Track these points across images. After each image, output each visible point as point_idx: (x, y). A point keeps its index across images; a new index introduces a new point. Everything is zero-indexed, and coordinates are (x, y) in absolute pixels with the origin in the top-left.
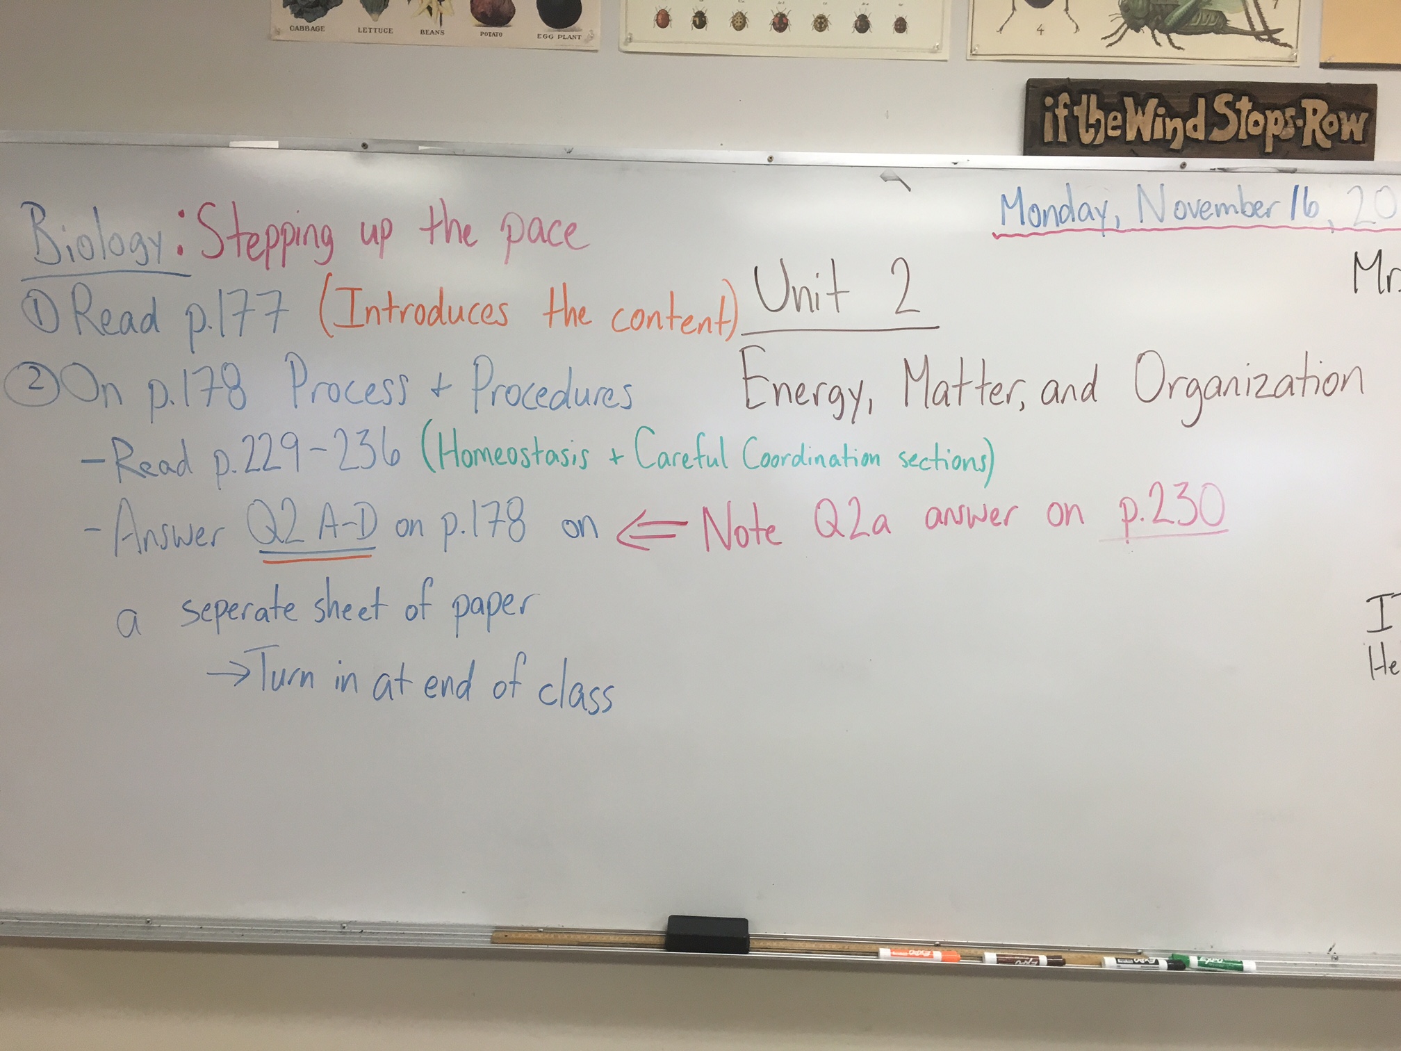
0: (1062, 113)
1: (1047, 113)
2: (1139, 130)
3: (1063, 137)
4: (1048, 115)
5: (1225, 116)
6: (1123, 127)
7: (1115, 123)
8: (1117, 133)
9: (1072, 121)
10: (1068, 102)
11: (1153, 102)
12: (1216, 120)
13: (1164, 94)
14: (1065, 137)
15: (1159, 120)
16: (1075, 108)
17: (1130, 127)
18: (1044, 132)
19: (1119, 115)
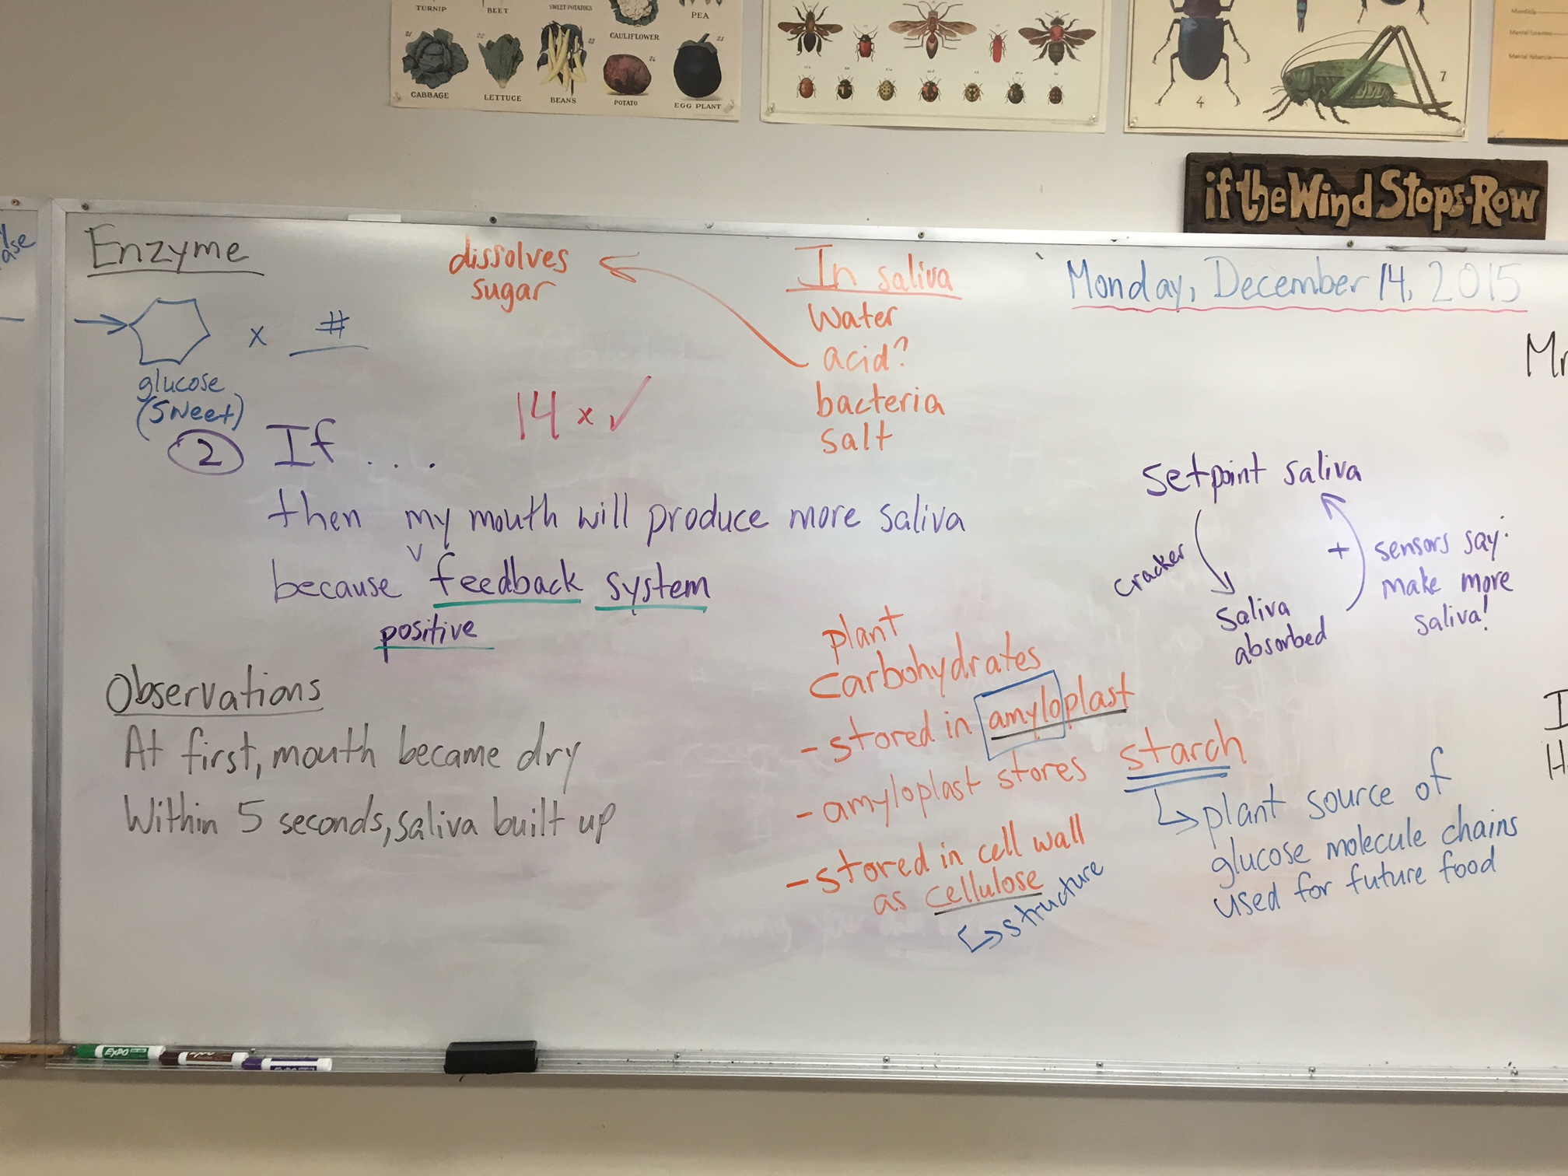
0: (1224, 188)
1: (1208, 189)
2: (1304, 207)
3: (1225, 214)
4: (1210, 191)
5: (1392, 193)
6: (1288, 204)
7: (1279, 200)
8: (1282, 210)
9: (1235, 197)
10: (1231, 178)
11: (1318, 178)
12: (1383, 197)
13: (1329, 170)
14: (1228, 213)
15: (1324, 197)
16: (1238, 183)
17: (1295, 203)
18: (1205, 208)
19: (1283, 191)
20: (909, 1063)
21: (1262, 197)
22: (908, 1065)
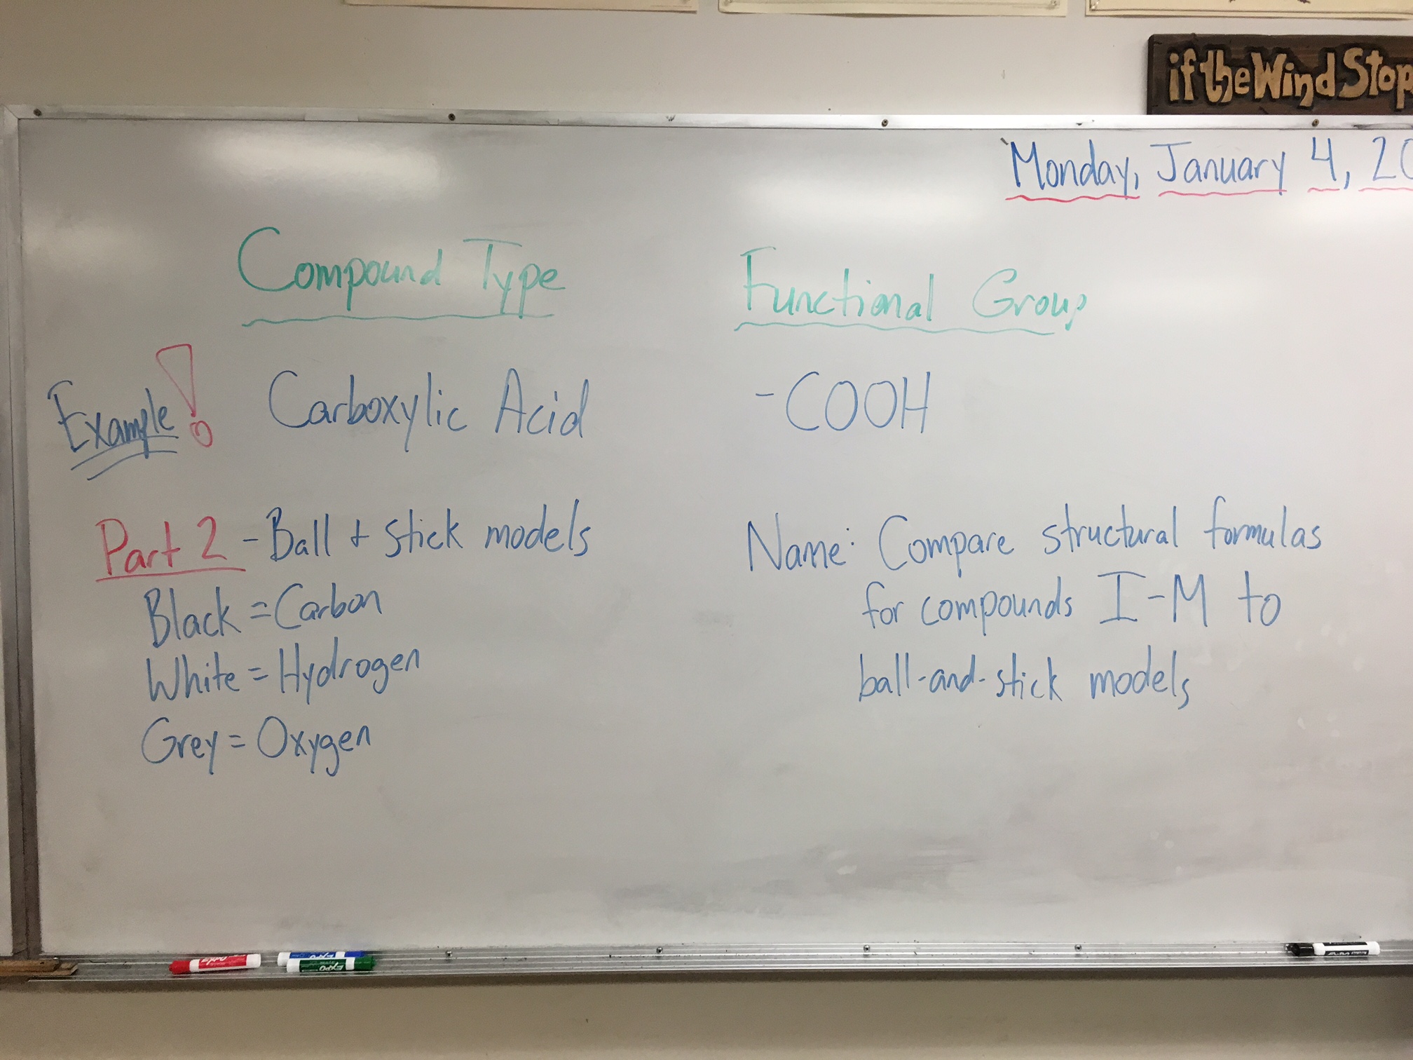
0: (1188, 70)
1: (1172, 71)
2: (1267, 87)
3: (1189, 96)
4: (1174, 72)
5: (1355, 72)
6: (1252, 85)
7: (1243, 80)
8: (1246, 90)
9: (1198, 77)
10: (1195, 59)
11: (1281, 58)
12: (1346, 76)
13: (1293, 49)
14: (1192, 95)
15: (1288, 77)
16: (1202, 65)
17: (1259, 82)
18: (1168, 91)
19: (1247, 72)
20: (889, 951)
21: (1226, 78)
22: (889, 953)
